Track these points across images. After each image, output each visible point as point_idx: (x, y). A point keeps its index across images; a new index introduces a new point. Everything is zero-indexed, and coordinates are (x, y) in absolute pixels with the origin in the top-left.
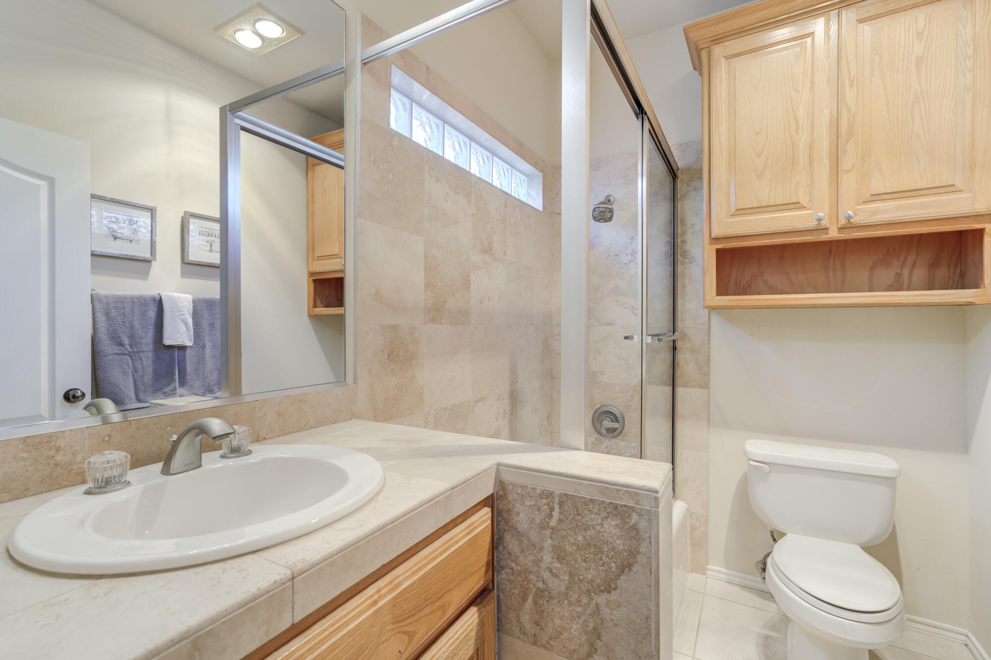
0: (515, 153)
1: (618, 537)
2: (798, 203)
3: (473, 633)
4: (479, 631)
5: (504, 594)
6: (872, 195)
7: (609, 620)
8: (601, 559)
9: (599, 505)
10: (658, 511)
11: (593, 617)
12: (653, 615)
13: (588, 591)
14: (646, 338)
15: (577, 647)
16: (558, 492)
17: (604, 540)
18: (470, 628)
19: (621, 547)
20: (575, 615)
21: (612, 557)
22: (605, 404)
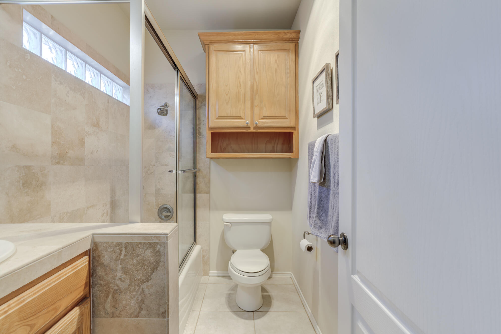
0: (115, 75)
1: (152, 257)
2: (241, 116)
3: (76, 320)
4: (80, 318)
5: (96, 298)
6: (263, 116)
7: (148, 294)
8: (144, 268)
9: (143, 244)
10: (168, 242)
11: (141, 295)
12: (166, 286)
13: (139, 284)
14: (178, 171)
15: (134, 311)
16: (124, 242)
17: (145, 260)
18: (73, 318)
19: (153, 261)
20: (133, 297)
21: (149, 266)
22: (164, 204)
